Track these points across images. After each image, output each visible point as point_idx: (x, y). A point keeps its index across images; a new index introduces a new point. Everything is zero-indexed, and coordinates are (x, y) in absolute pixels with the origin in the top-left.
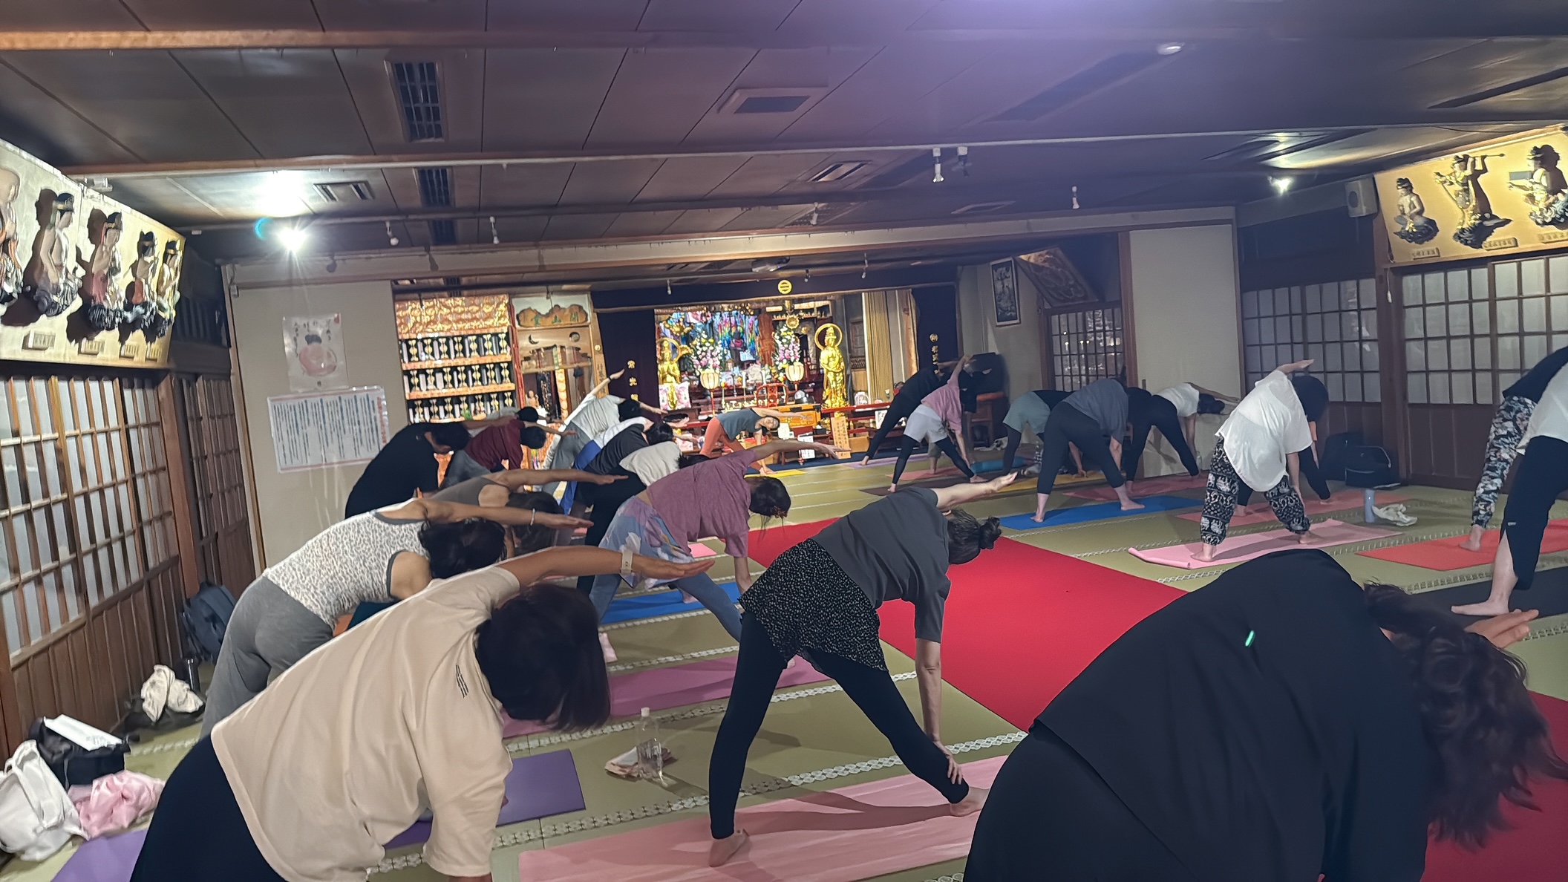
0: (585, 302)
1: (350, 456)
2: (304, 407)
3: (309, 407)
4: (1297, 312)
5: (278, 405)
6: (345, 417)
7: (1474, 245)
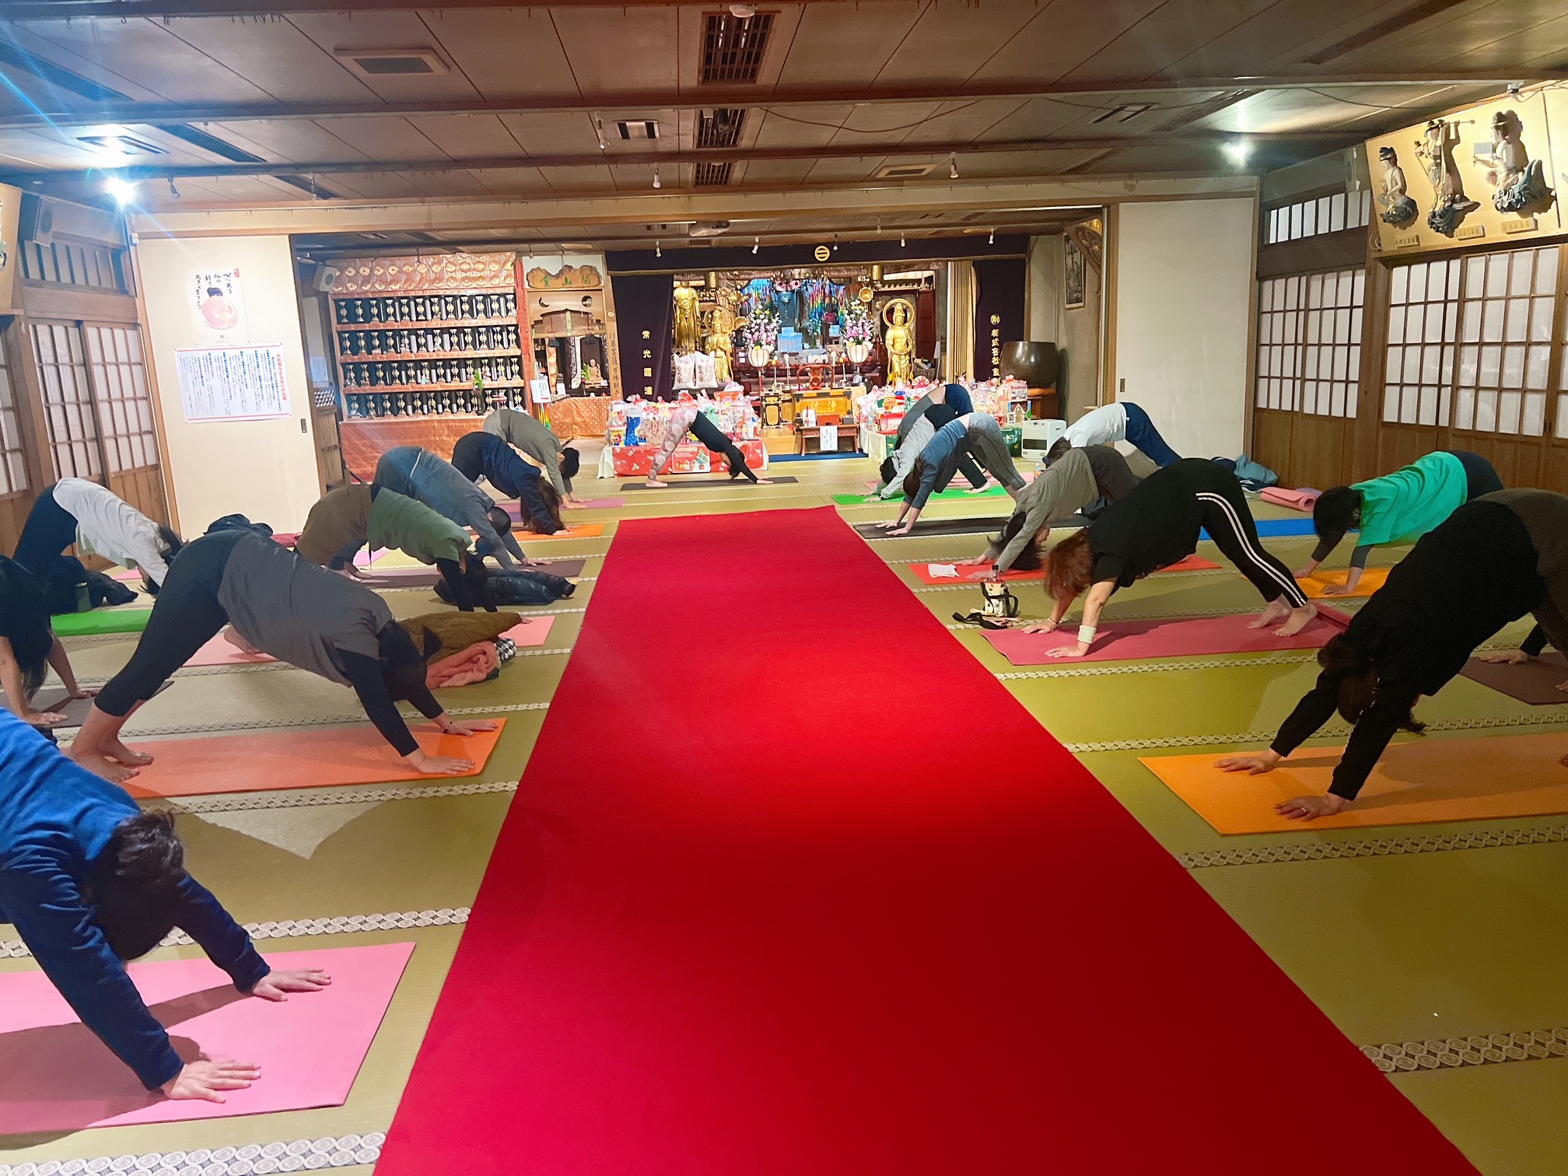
0: (598, 262)
1: (252, 411)
2: (209, 360)
3: (213, 360)
4: (1302, 306)
5: (183, 356)
6: (247, 371)
7: (1445, 233)
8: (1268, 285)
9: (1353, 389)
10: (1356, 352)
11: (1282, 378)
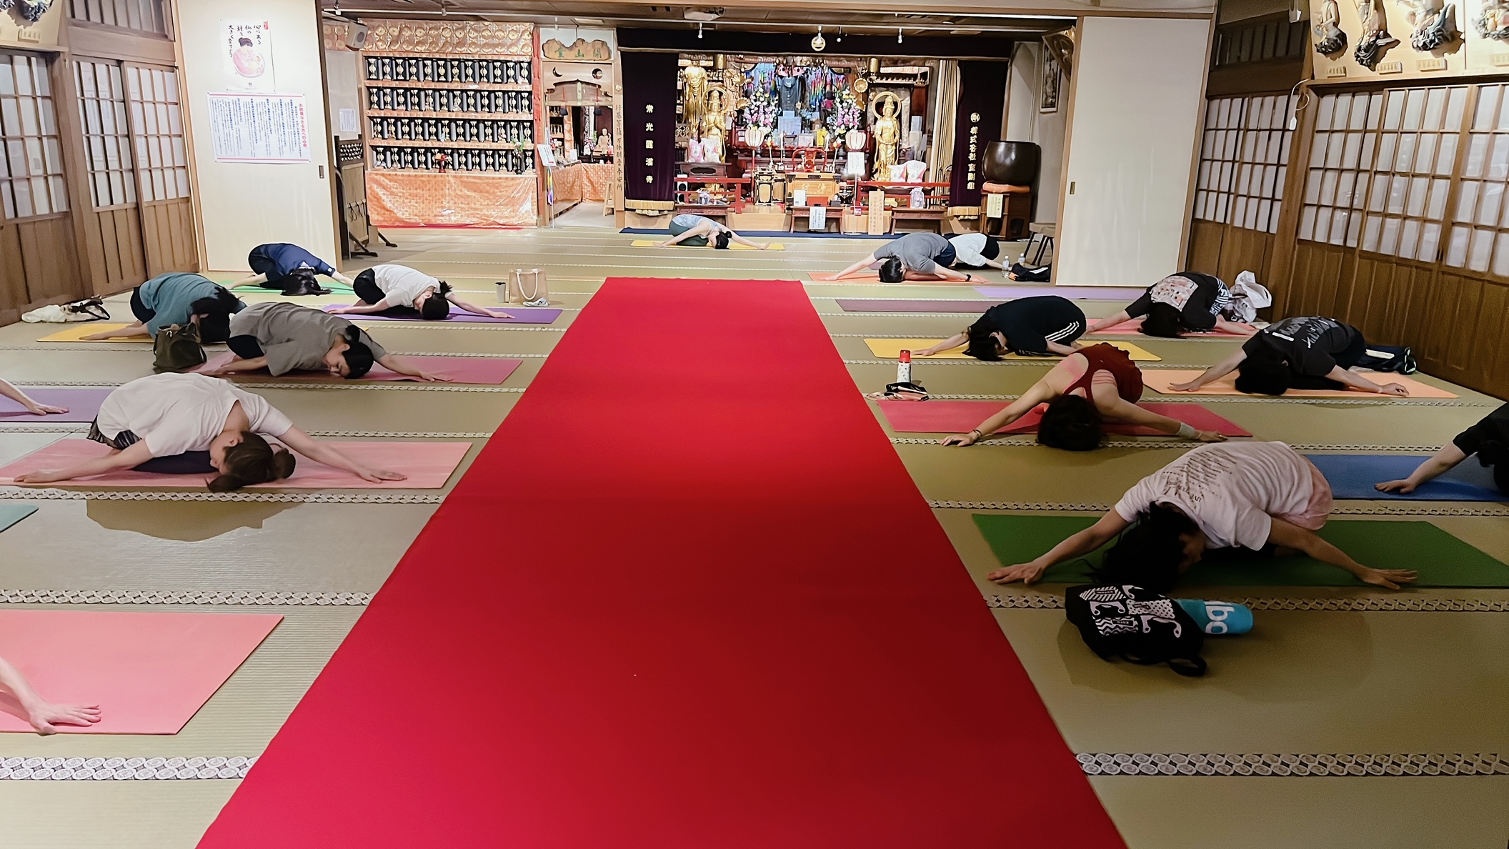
0: (610, 37)
1: (275, 155)
2: (237, 105)
3: (241, 105)
4: (1242, 126)
5: (215, 100)
6: (272, 118)
7: (1369, 66)
8: (1216, 102)
9: (1277, 205)
10: (1283, 170)
11: (1219, 192)
